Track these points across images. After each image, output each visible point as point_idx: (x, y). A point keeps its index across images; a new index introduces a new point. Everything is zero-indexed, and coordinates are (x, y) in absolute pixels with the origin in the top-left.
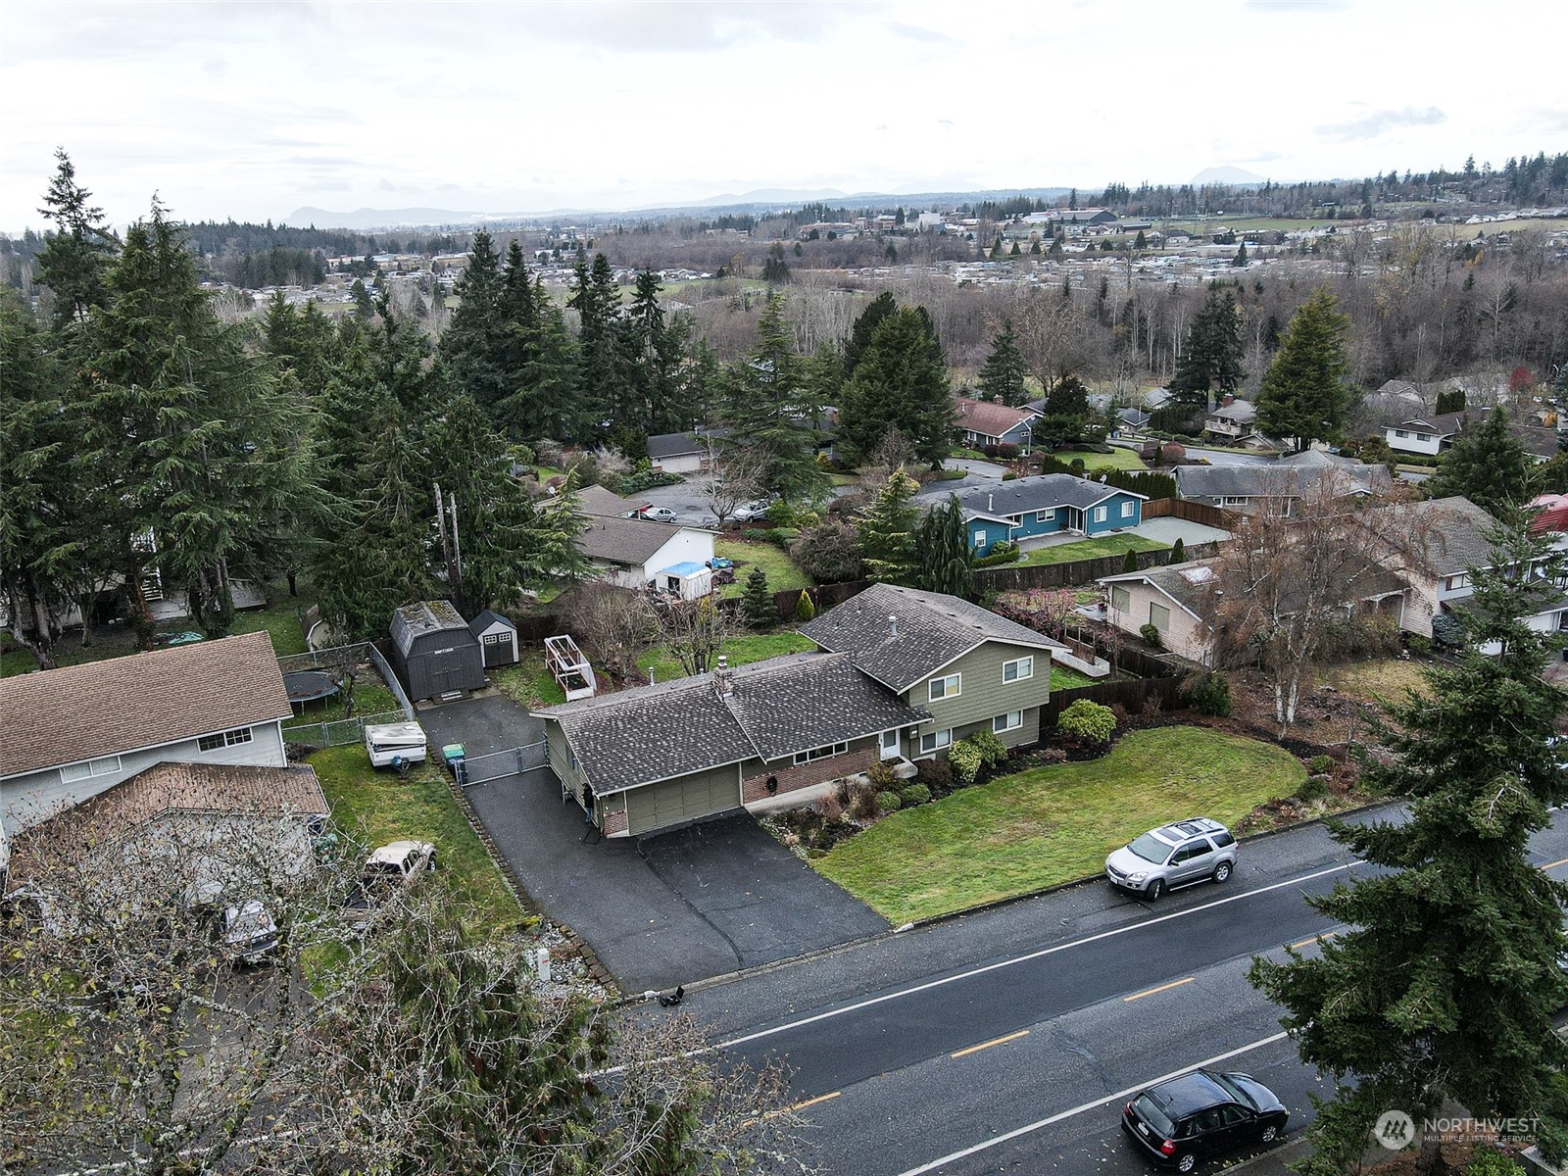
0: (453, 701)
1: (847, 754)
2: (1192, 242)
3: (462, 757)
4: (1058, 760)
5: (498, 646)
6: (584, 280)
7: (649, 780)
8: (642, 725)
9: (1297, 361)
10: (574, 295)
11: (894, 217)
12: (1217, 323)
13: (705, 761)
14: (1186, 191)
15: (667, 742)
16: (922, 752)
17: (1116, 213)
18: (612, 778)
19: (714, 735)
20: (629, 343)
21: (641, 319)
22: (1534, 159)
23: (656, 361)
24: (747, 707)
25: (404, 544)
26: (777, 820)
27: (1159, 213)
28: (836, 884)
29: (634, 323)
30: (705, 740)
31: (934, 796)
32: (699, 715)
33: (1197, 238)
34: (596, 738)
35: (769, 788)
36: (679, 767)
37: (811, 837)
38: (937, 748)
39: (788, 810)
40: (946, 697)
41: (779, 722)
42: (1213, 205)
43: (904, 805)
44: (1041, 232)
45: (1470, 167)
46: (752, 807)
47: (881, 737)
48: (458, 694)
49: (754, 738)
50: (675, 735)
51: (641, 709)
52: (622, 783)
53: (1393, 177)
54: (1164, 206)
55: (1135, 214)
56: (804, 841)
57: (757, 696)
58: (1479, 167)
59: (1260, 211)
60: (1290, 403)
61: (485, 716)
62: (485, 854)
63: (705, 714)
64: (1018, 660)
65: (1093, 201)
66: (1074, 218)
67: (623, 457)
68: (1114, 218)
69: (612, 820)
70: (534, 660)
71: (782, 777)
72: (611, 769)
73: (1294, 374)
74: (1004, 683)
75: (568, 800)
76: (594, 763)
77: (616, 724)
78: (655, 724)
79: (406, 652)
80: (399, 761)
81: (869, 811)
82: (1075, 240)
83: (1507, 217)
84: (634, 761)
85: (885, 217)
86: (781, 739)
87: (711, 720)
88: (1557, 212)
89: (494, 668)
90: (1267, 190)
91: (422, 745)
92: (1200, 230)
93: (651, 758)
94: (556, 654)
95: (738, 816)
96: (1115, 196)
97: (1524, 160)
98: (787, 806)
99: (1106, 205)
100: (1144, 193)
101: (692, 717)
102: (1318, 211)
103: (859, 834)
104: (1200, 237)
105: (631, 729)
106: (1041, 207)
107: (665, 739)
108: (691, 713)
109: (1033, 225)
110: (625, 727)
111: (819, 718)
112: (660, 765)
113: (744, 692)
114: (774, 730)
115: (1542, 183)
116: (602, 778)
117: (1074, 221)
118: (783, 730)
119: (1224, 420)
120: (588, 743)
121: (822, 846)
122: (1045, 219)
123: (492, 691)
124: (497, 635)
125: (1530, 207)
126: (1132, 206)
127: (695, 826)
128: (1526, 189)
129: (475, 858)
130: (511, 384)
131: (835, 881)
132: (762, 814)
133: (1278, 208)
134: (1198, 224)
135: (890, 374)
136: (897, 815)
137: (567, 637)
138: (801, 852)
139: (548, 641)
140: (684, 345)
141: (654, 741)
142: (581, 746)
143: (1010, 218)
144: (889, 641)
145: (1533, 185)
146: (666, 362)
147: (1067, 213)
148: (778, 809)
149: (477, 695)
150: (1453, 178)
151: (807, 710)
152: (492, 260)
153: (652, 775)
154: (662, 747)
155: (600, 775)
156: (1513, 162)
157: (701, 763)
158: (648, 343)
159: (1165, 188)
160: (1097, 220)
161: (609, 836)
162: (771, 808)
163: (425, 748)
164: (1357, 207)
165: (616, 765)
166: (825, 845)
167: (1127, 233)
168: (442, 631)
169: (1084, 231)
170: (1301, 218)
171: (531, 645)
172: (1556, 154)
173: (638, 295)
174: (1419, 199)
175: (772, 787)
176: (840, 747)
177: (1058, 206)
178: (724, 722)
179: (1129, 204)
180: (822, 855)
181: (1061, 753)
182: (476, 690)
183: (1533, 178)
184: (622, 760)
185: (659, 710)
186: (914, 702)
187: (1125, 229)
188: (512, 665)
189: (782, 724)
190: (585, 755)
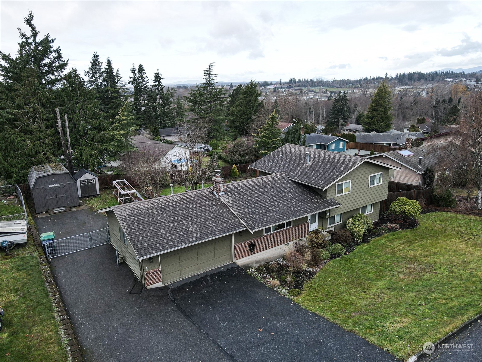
0: (60, 212)
1: (292, 228)
2: (316, 93)
3: (52, 239)
4: (396, 229)
5: (88, 186)
6: (135, 74)
7: (176, 246)
8: (169, 212)
9: (376, 106)
10: (131, 80)
11: (230, 86)
12: (341, 101)
13: (213, 233)
14: (312, 81)
15: (187, 221)
16: (328, 226)
17: (293, 86)
18: (150, 246)
19: (216, 217)
20: (152, 97)
21: (156, 89)
22: (403, 74)
23: (161, 105)
24: (234, 200)
25: (40, 139)
26: (259, 269)
27: (305, 86)
28: (323, 318)
29: (153, 91)
30: (211, 220)
31: (347, 251)
32: (205, 205)
33: (316, 92)
34: (139, 220)
35: (250, 250)
36: (197, 238)
37: (288, 281)
38: (335, 224)
39: (263, 263)
40: (344, 193)
41: (256, 208)
42: (320, 84)
43: (332, 257)
44: (273, 90)
45: (386, 76)
46: (240, 262)
47: (309, 218)
48: (63, 209)
49: (242, 218)
50: (191, 217)
51: (168, 202)
52: (158, 250)
53: (367, 78)
54: (306, 84)
55: (298, 86)
56: (283, 283)
57: (239, 194)
58: (388, 76)
59: (332, 86)
60: (375, 119)
61: (76, 218)
62: (50, 309)
63: (209, 205)
64: (376, 174)
65: (286, 83)
66: (281, 87)
67: (150, 133)
68: (293, 87)
69: (150, 276)
70: (108, 194)
71: (258, 243)
72: (150, 240)
73: (376, 110)
74: (370, 187)
75: (121, 264)
76: (138, 237)
77: (152, 212)
78: (178, 211)
79: (32, 185)
80: (6, 244)
81: (316, 261)
82: (283, 92)
83: (398, 88)
84: (165, 234)
85: (227, 86)
86: (259, 218)
87: (213, 208)
88: (411, 87)
89: (86, 197)
90: (334, 81)
91: (24, 233)
92: (317, 90)
93: (177, 232)
94: (118, 187)
95: (233, 268)
96: (292, 81)
97: (400, 74)
98: (264, 261)
99: (290, 84)
100: (300, 81)
101: (201, 207)
102: (348, 86)
103: (315, 277)
104: (318, 92)
105: (162, 214)
106: (271, 84)
107: (185, 220)
108: (200, 204)
109: (270, 89)
110: (158, 213)
111: (278, 206)
112: (183, 236)
113: (230, 192)
114: (254, 213)
115: (406, 80)
116: (143, 246)
117: (281, 88)
118: (259, 213)
119: (347, 130)
120: (133, 224)
121: (296, 287)
122: (273, 87)
123: (83, 207)
124: (88, 180)
125: (404, 85)
126: (297, 84)
127: (206, 277)
128: (402, 81)
129: (40, 313)
130: (107, 110)
131: (321, 314)
132: (248, 267)
133: (337, 85)
134: (317, 89)
135: (247, 104)
136: (330, 263)
137: (125, 180)
138: (284, 292)
139: (114, 182)
140: (171, 100)
141: (178, 221)
142: (128, 225)
143: (263, 87)
144: (305, 166)
145: (404, 80)
146: (165, 106)
147: (279, 86)
148: (257, 262)
149: (74, 209)
150: (382, 78)
151: (270, 201)
152: (99, 64)
153: (178, 243)
154: (184, 225)
155: (142, 244)
156: (397, 75)
157: (211, 234)
158: (158, 97)
159: (306, 79)
160: (288, 88)
161: (148, 287)
162: (253, 262)
163: (26, 235)
164: (358, 85)
165: (153, 237)
166: (298, 286)
167: (296, 91)
168: (53, 175)
169: (285, 90)
170: (343, 88)
171: (107, 188)
172: (409, 73)
173: (154, 80)
174: (374, 84)
175: (252, 249)
176: (288, 224)
177: (277, 84)
178: (222, 209)
179: (296, 84)
180: (300, 294)
181: (397, 226)
182: (74, 207)
183: (404, 78)
184: (156, 233)
185: (180, 203)
186: (329, 197)
187: (296, 90)
188: (96, 196)
189: (258, 209)
190: (131, 232)
